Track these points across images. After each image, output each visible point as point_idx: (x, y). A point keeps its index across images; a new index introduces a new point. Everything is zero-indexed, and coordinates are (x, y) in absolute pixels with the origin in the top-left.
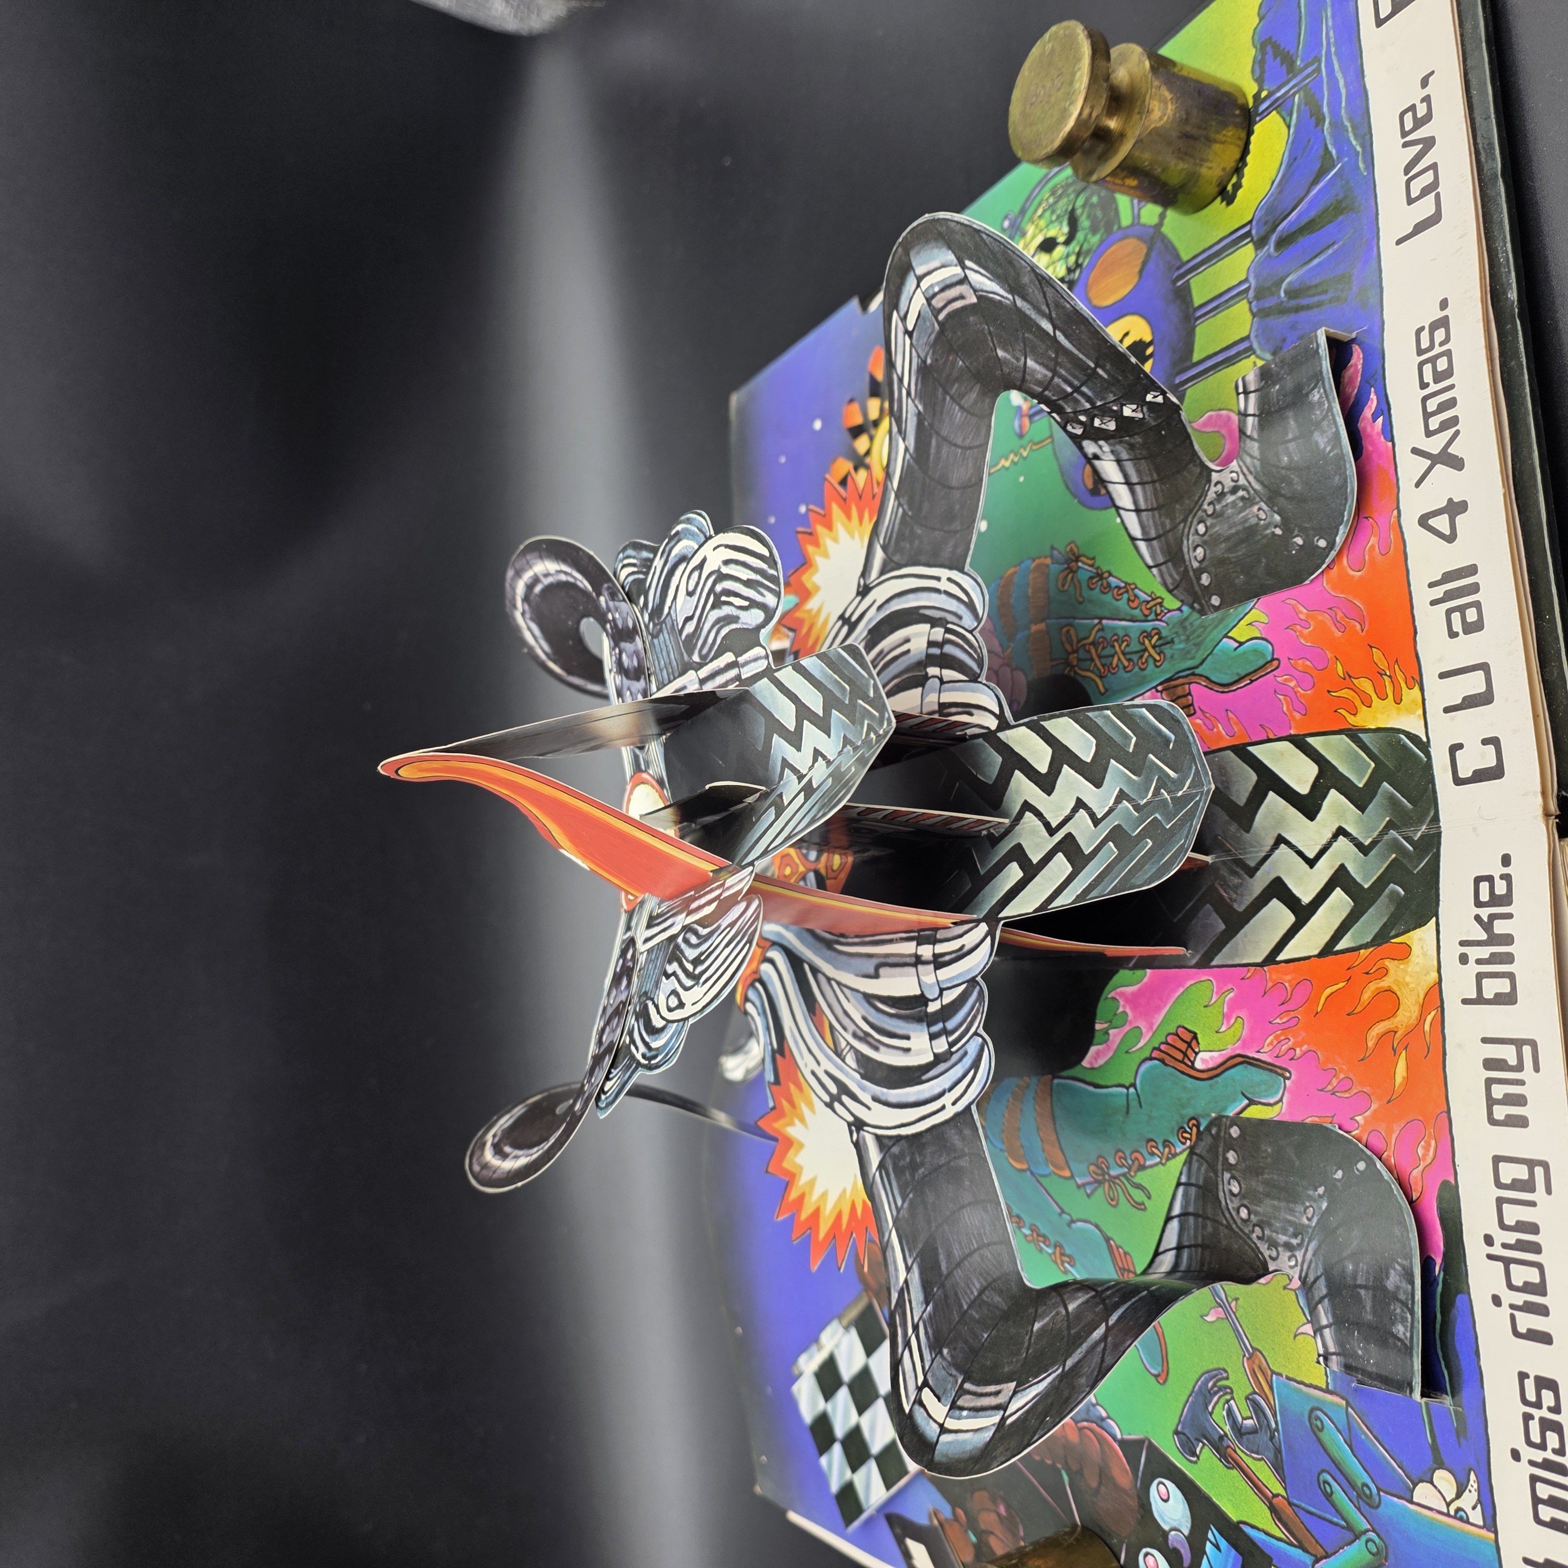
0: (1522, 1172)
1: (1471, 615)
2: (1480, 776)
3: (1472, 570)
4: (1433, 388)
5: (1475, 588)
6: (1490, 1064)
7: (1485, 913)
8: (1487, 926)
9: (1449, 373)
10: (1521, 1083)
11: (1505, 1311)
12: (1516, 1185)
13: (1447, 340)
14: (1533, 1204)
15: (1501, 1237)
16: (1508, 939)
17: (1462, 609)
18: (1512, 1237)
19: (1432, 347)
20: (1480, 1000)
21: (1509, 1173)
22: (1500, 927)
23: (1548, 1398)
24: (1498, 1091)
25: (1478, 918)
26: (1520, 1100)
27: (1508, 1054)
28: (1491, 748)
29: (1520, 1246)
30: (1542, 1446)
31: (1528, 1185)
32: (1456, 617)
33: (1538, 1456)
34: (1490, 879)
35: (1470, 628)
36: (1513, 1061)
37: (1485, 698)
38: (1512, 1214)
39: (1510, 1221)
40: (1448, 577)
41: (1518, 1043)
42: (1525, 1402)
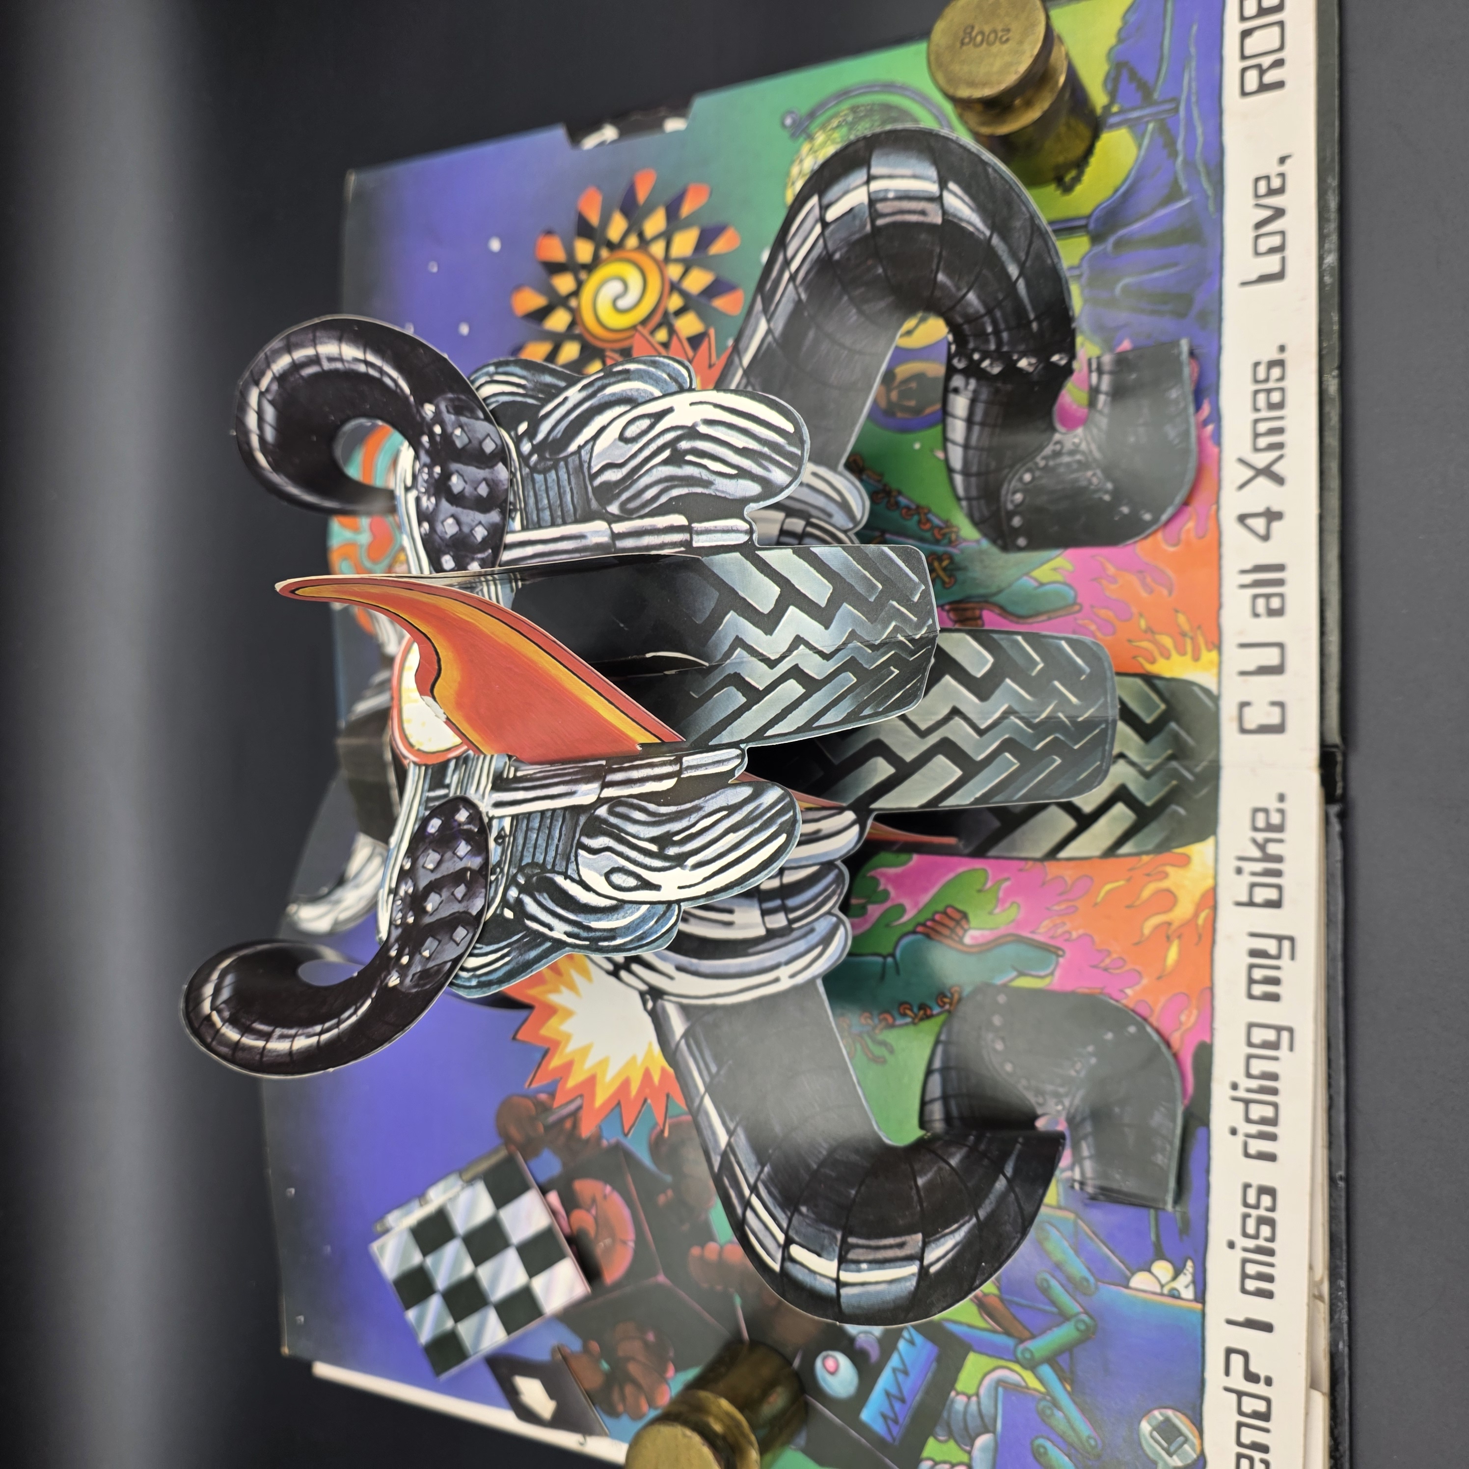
0: (1271, 1035)
1: (1275, 603)
2: (1264, 729)
3: (1281, 568)
4: (1264, 414)
5: (1280, 582)
6: (1254, 953)
7: (1260, 837)
8: (1262, 847)
9: (1280, 405)
10: (1278, 968)
11: (1240, 1138)
12: (1266, 1045)
13: (1282, 378)
14: (1276, 1059)
15: (1246, 1083)
16: (1279, 859)
17: (1268, 597)
18: (1254, 1084)
19: (1267, 380)
20: (1251, 904)
21: (1259, 1036)
22: (1272, 849)
23: (1266, 1200)
24: (1258, 974)
25: (1254, 841)
26: (1276, 981)
27: (1271, 946)
28: (1277, 710)
29: (1262, 1090)
30: (1256, 1236)
31: (1275, 1045)
32: (1261, 602)
33: (1251, 1244)
34: (1266, 811)
35: (1273, 613)
36: (1273, 951)
37: (1278, 670)
38: (1257, 1067)
39: (1255, 1071)
40: (1258, 569)
41: (1280, 939)
42: (1246, 1204)
